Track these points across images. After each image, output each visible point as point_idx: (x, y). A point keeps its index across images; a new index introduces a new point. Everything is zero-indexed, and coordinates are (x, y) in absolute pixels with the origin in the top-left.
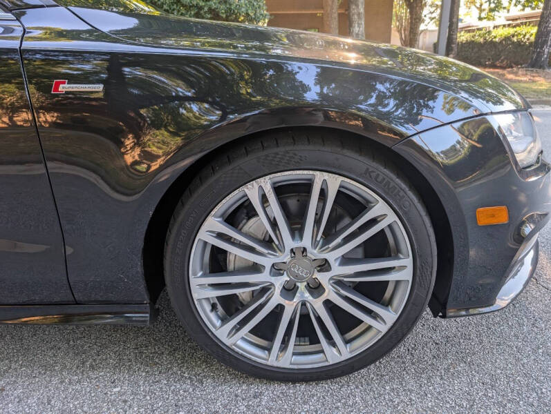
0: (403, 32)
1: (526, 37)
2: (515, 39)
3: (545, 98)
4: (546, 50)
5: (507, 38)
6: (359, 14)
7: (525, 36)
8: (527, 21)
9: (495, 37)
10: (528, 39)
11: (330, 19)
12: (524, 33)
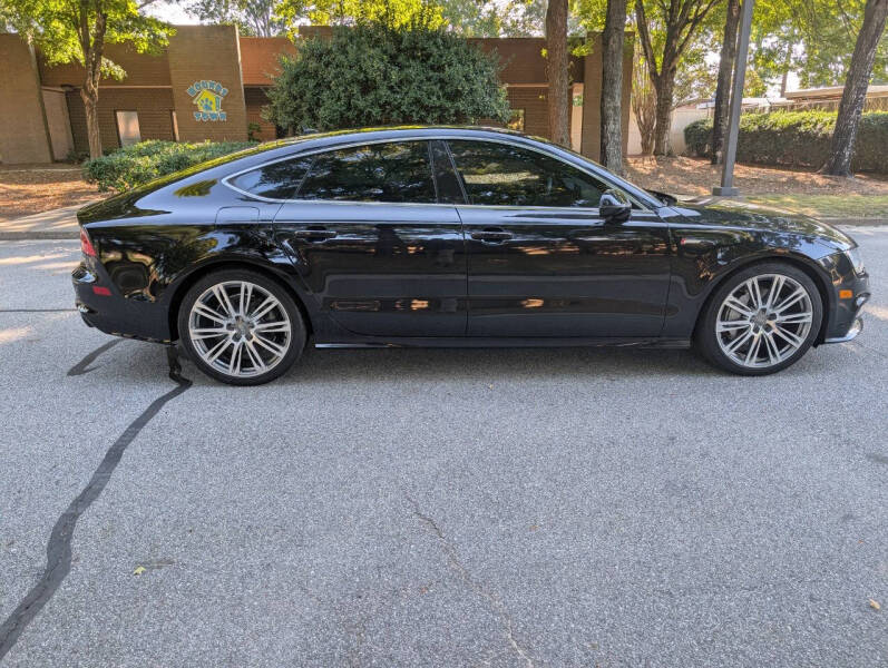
0: (641, 112)
1: (818, 127)
2: (802, 129)
3: (850, 217)
4: (847, 153)
5: (793, 128)
6: (615, 108)
7: (816, 124)
8: (818, 102)
9: (775, 125)
10: (820, 129)
11: (558, 104)
12: (814, 120)
